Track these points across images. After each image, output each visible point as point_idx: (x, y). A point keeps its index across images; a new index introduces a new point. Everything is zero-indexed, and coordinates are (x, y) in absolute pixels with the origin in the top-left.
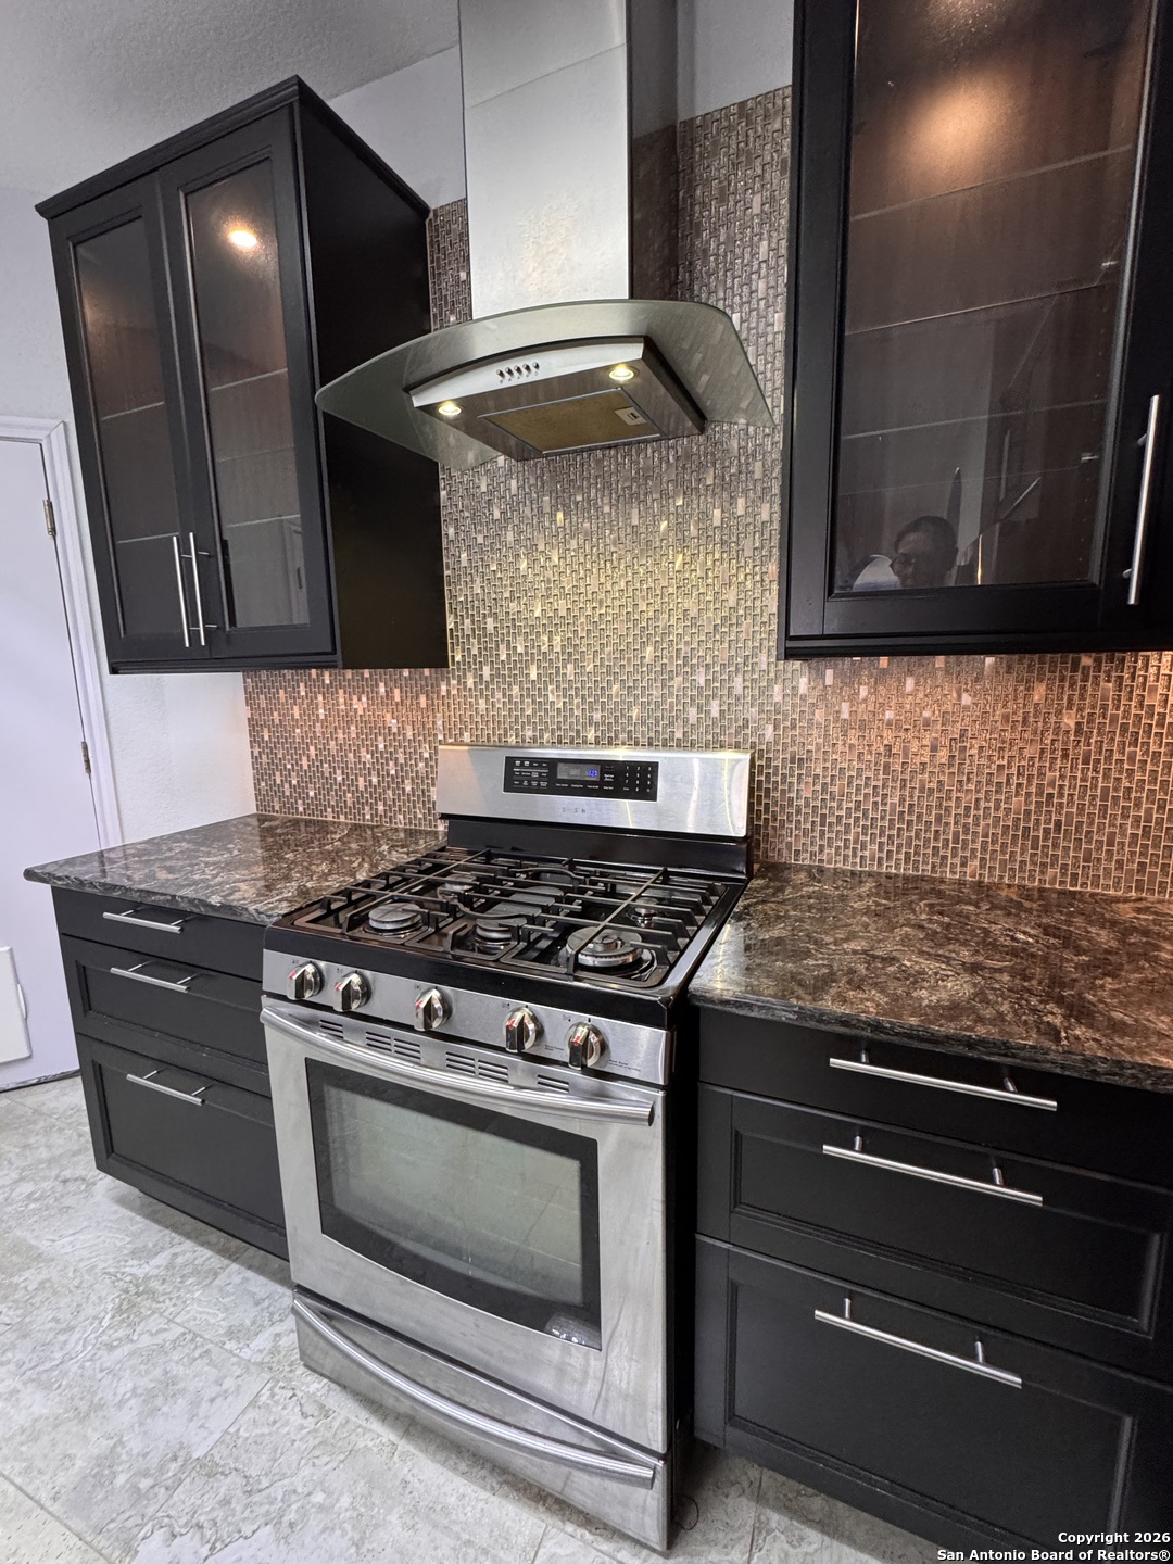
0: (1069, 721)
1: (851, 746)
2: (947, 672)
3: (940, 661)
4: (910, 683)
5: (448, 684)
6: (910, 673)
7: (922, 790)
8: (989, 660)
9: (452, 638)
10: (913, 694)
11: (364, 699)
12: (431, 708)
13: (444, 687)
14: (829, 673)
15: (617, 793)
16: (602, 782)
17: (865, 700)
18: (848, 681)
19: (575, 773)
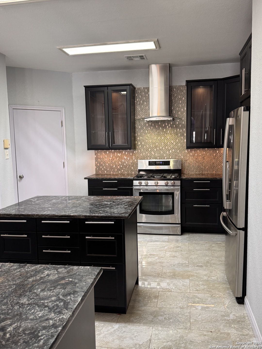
0: (214, 155)
1: (192, 158)
2: (202, 150)
5: (136, 152)
6: (198, 150)
7: (200, 163)
9: (136, 145)
10: (199, 152)
11: (120, 154)
12: (132, 155)
13: (135, 152)
14: (189, 150)
16: (163, 164)
17: (193, 153)
18: (191, 151)
19: (159, 163)
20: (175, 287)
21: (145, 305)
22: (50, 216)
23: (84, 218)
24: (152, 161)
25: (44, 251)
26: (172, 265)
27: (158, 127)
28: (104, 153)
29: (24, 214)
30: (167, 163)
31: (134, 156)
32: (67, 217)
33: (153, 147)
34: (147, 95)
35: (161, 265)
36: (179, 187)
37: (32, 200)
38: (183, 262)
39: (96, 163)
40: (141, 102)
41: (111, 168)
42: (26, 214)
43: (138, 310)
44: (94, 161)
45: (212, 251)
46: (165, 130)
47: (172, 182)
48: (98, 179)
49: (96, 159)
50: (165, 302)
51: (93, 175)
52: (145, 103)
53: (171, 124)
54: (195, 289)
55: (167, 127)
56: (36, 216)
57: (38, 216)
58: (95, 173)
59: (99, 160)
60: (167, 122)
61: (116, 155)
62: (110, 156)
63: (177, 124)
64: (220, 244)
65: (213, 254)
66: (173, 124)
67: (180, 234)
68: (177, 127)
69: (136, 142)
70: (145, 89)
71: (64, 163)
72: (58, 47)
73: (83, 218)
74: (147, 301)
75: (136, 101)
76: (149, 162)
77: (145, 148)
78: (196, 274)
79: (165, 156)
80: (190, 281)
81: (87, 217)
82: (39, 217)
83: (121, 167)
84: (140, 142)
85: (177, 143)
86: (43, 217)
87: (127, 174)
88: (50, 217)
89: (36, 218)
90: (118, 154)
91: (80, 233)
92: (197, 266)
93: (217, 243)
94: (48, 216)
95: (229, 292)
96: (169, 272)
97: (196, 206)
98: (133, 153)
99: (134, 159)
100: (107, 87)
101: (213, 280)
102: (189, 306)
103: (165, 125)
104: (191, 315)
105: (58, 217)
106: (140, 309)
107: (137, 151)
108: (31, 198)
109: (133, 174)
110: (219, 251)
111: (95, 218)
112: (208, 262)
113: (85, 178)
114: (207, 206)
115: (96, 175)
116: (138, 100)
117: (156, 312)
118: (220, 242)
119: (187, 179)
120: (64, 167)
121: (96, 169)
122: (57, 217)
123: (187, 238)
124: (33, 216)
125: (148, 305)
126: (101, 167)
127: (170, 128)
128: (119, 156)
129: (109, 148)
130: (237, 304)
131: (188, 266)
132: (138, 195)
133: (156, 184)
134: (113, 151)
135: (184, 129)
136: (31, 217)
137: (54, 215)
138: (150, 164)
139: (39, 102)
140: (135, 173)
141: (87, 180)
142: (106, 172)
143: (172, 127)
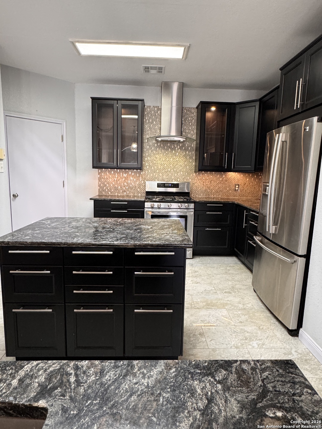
0: (221, 179)
2: (210, 173)
3: (209, 172)
4: (206, 174)
6: (206, 173)
8: (214, 172)
11: (126, 174)
13: (142, 173)
15: (174, 187)
16: (171, 186)
19: (168, 185)
20: (216, 319)
21: (194, 347)
22: (84, 244)
23: (133, 247)
24: (161, 183)
25: (75, 291)
26: (200, 293)
27: (167, 148)
28: (109, 173)
29: (46, 242)
30: (176, 185)
31: (141, 178)
32: (109, 247)
33: (162, 168)
34: (157, 114)
35: (188, 293)
36: (193, 210)
37: (44, 222)
38: (209, 288)
39: (99, 183)
40: (151, 121)
41: (116, 189)
42: (48, 242)
43: (190, 355)
44: (97, 181)
45: (230, 274)
46: (174, 151)
47: (186, 204)
48: (106, 200)
49: (100, 179)
50: (214, 340)
51: (96, 196)
52: (155, 122)
53: (181, 146)
54: (238, 321)
55: (177, 148)
56: (64, 245)
57: (66, 245)
58: (98, 194)
59: (103, 180)
60: (176, 144)
61: (121, 176)
62: (115, 177)
63: (187, 146)
64: (233, 266)
65: (233, 277)
66: (182, 146)
67: (192, 258)
68: (186, 150)
69: (144, 162)
70: (155, 108)
71: (64, 182)
72: (70, 40)
73: (131, 247)
74: (194, 341)
75: (144, 120)
76: (158, 184)
77: (153, 169)
78: (228, 302)
79: (173, 178)
80: (228, 310)
81: (138, 246)
82: (68, 246)
83: (127, 188)
84: (148, 163)
85: (186, 166)
86: (74, 246)
87: (133, 196)
88: (84, 246)
89: (63, 247)
90: (124, 174)
91: (126, 267)
92: (225, 292)
93: (230, 266)
94: (81, 245)
95: (274, 322)
96: (201, 302)
97: (208, 229)
98: (140, 173)
99: (141, 180)
100: (116, 101)
101: (250, 308)
102: (243, 344)
103: (174, 147)
104: (252, 356)
105: (96, 246)
106: (190, 352)
107: (144, 172)
108: (41, 219)
109: (139, 196)
110: (237, 274)
111: (149, 247)
112: (233, 287)
113: (91, 199)
114: (218, 229)
115: (99, 195)
116: (147, 118)
117: (212, 356)
118: (233, 265)
119: (201, 202)
120: (64, 186)
121: (99, 190)
122: (94, 246)
123: (199, 261)
124: (60, 245)
125: (198, 346)
126: (105, 188)
127: (180, 150)
128: (125, 176)
129: (117, 167)
130: (291, 337)
131: (215, 293)
132: (150, 217)
133: (170, 206)
134: (118, 171)
135: (193, 152)
136: (56, 246)
137: (90, 243)
138: (159, 186)
139: (37, 111)
140: (142, 195)
141: (92, 201)
142: (110, 193)
143: (181, 148)
